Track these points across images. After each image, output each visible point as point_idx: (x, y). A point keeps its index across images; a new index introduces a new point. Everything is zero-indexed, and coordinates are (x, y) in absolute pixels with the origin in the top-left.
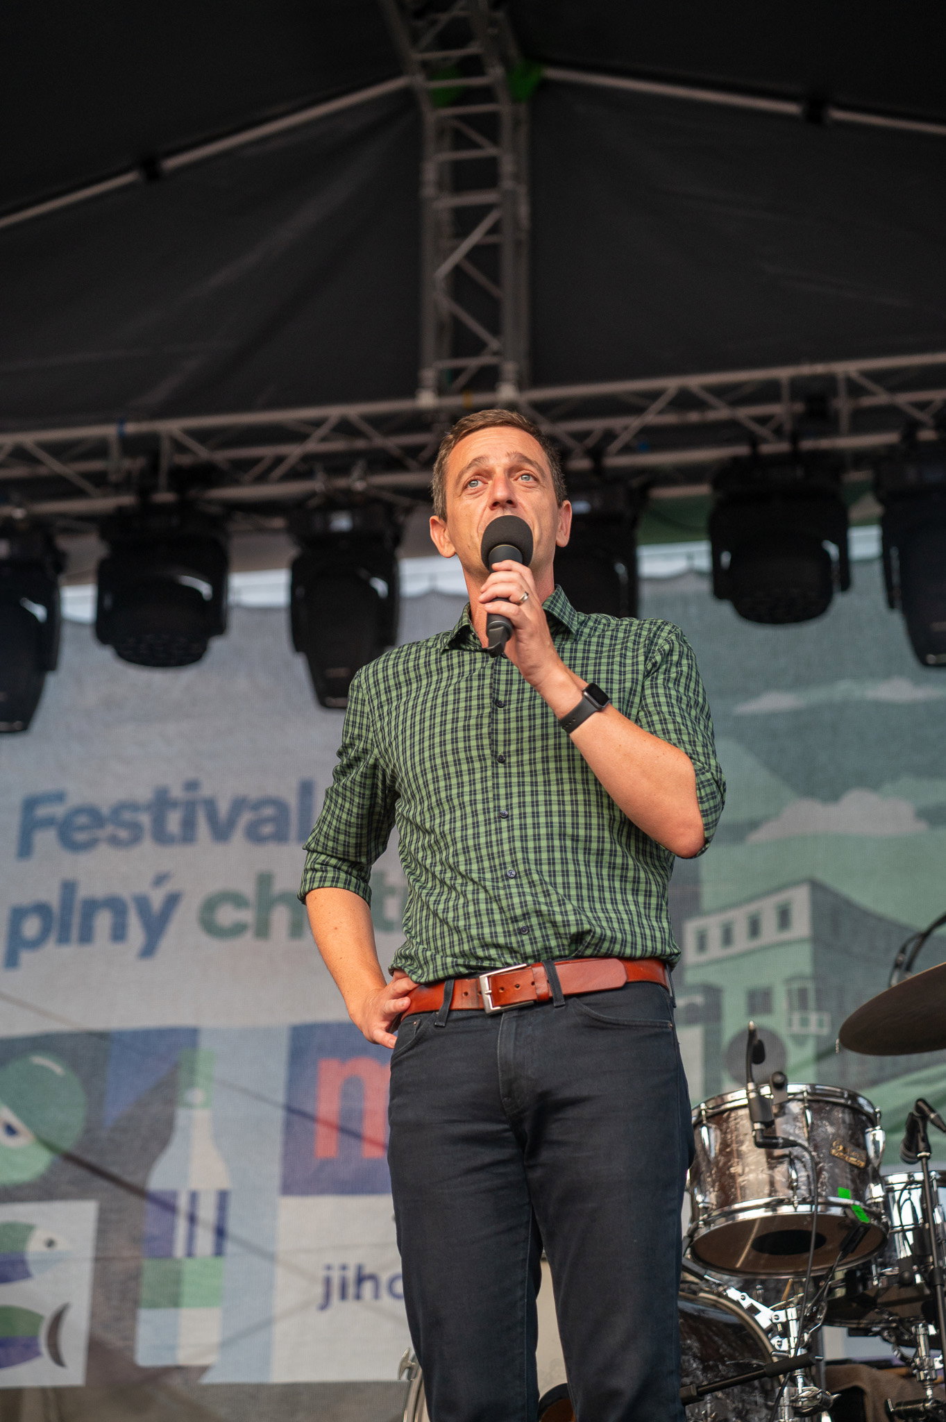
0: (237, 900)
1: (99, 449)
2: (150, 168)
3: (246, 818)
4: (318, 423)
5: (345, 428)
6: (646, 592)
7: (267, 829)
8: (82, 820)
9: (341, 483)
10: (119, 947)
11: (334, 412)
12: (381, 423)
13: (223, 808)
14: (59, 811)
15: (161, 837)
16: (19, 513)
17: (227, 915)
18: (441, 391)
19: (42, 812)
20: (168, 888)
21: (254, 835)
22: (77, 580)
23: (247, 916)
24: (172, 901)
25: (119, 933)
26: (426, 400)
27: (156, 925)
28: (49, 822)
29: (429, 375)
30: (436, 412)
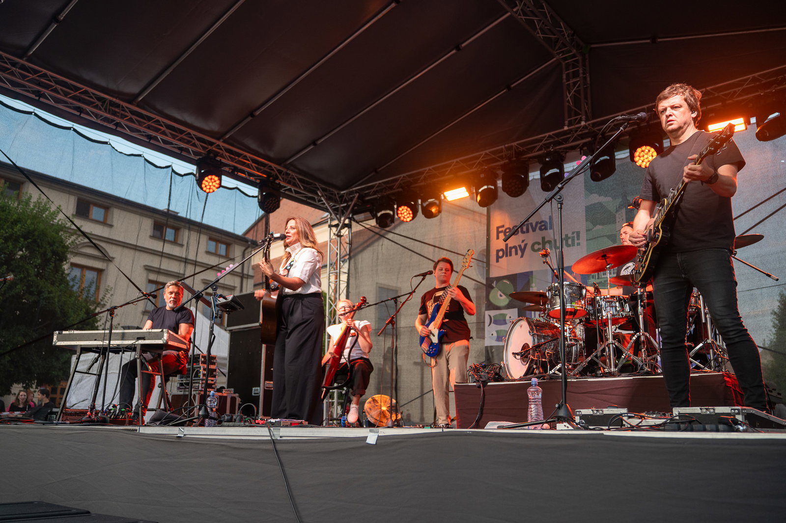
0: (539, 243)
1: (501, 151)
2: (509, 88)
3: (539, 225)
4: (544, 137)
5: (550, 137)
6: (617, 163)
7: (543, 228)
8: (508, 230)
9: (548, 150)
10: (517, 256)
11: (547, 134)
12: (557, 135)
13: (534, 225)
14: (503, 229)
15: (523, 232)
16: (486, 167)
17: (536, 247)
18: (568, 126)
19: (500, 230)
20: (525, 243)
21: (541, 229)
22: (499, 179)
23: (541, 246)
24: (526, 245)
25: (516, 254)
26: (566, 128)
27: (523, 251)
28: (502, 232)
29: (566, 122)
30: (568, 130)
